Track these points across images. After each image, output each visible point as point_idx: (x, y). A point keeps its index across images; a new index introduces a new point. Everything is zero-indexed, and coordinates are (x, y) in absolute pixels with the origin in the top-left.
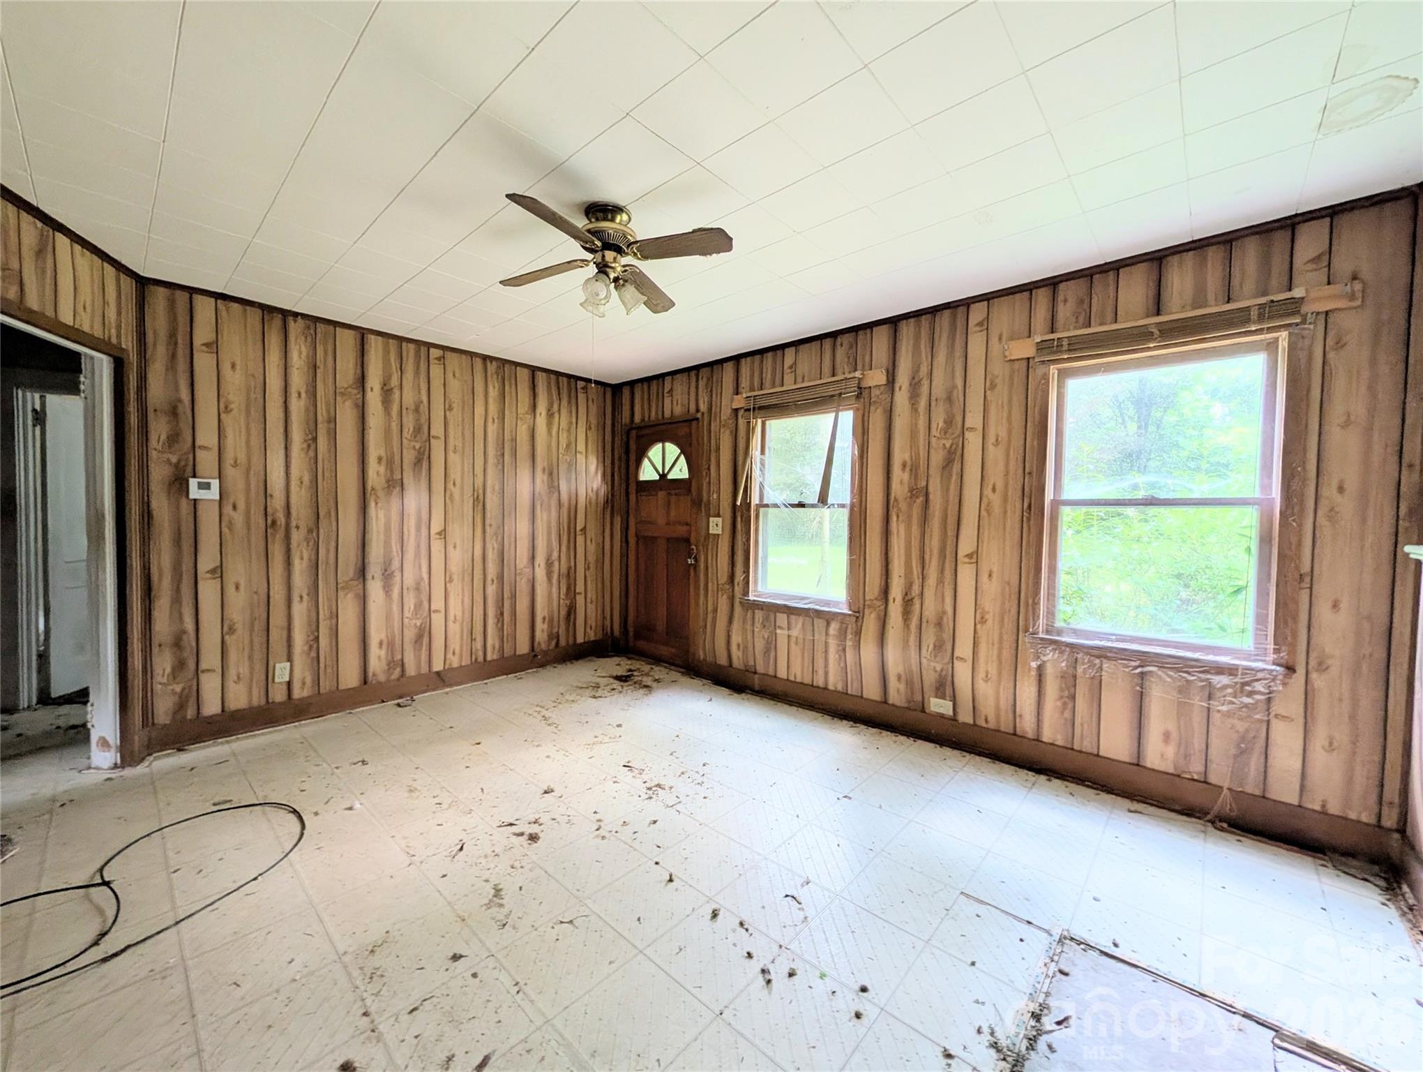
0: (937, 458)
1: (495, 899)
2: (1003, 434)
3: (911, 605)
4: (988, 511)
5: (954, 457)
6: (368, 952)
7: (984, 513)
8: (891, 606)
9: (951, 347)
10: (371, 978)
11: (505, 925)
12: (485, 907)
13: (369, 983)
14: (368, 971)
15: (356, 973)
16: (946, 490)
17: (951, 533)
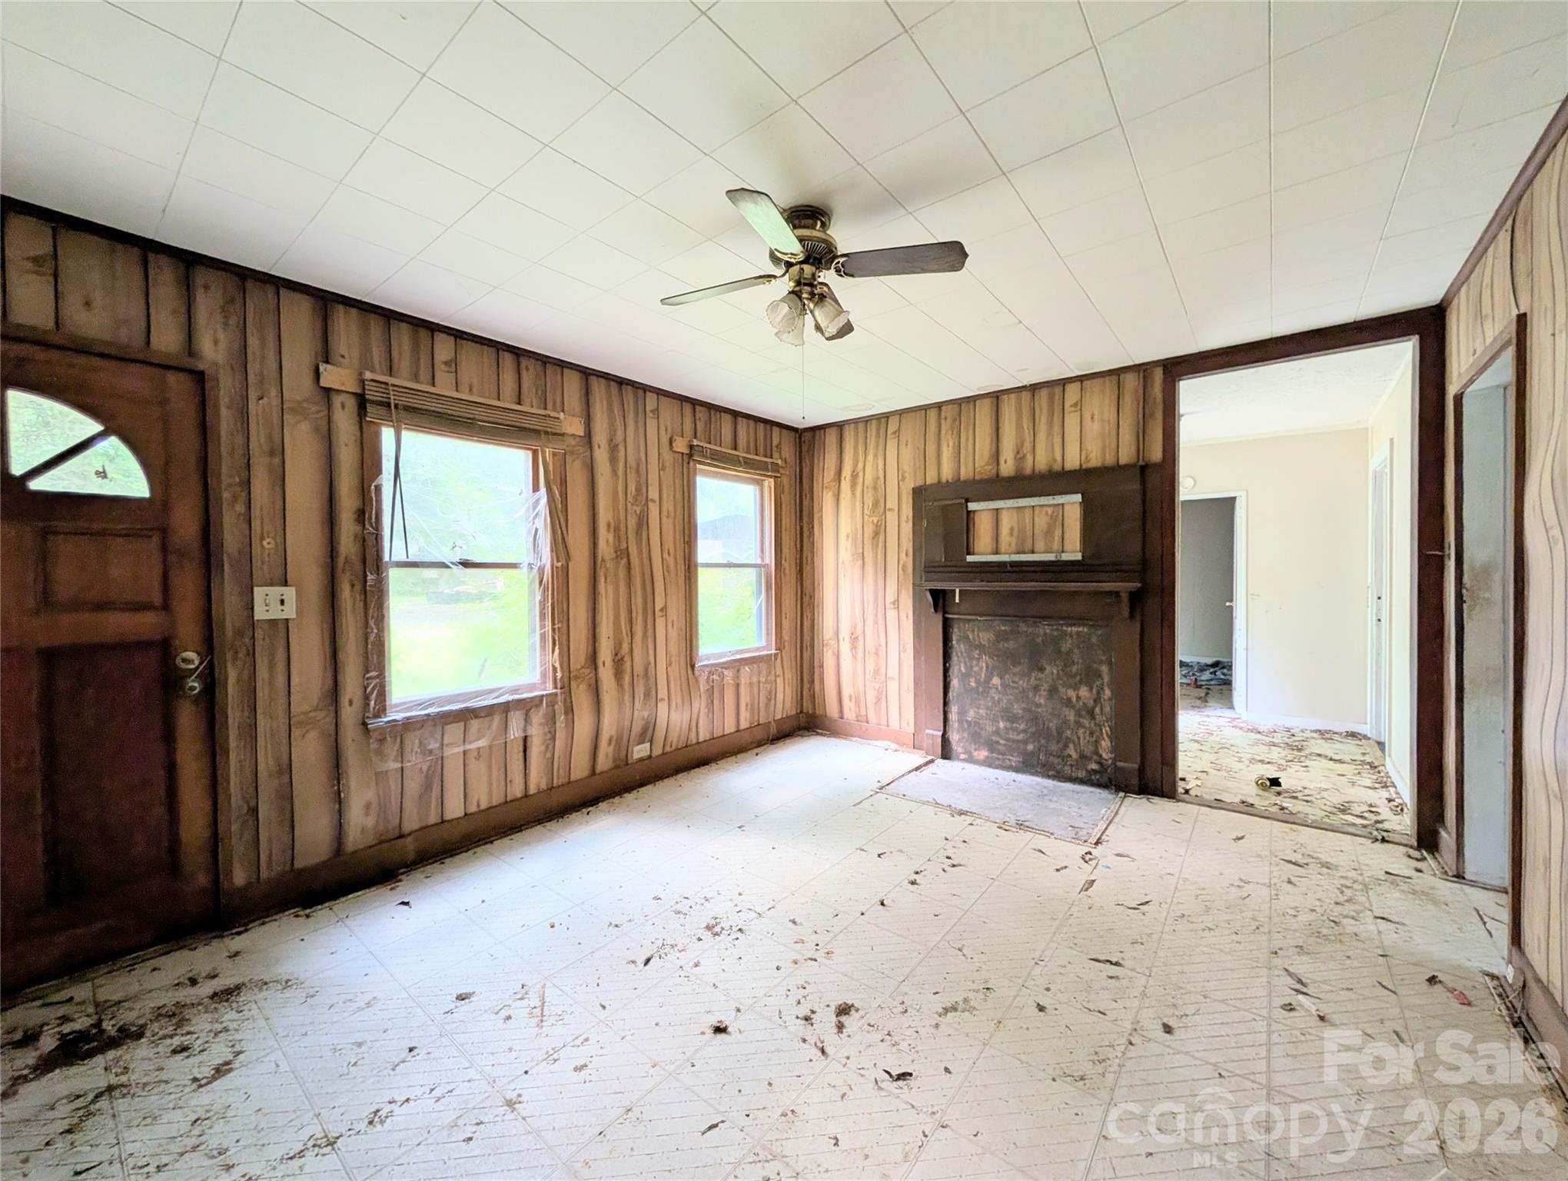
0: (632, 522)
1: (959, 1009)
2: (671, 508)
3: (622, 665)
4: (668, 571)
5: (643, 522)
6: (1086, 1081)
7: (666, 574)
8: (601, 670)
9: (636, 422)
10: (1104, 1061)
11: (988, 989)
12: (974, 1012)
13: (1109, 1059)
14: (1100, 1069)
15: (1110, 1077)
16: (640, 551)
17: (649, 591)
